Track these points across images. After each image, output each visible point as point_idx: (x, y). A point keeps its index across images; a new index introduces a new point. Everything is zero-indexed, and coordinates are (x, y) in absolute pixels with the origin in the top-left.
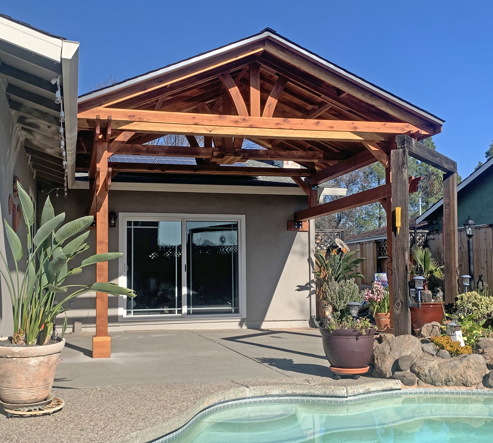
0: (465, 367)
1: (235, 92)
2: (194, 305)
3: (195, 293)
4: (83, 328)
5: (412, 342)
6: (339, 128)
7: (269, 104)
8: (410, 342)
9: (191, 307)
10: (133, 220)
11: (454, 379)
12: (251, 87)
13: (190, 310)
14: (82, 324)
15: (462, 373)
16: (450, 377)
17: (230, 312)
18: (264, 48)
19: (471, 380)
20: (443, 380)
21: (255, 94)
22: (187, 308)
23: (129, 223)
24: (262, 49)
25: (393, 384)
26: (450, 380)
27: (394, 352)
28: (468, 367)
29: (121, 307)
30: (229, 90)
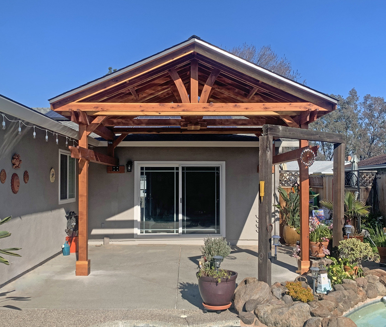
0: (290, 314)
1: (179, 83)
2: (188, 227)
3: (188, 218)
4: (110, 242)
5: (262, 288)
6: (252, 109)
7: (205, 91)
8: (261, 288)
9: (185, 229)
10: (145, 166)
11: (281, 323)
12: (191, 79)
13: (184, 231)
14: (109, 239)
15: (287, 319)
16: (277, 321)
17: (213, 233)
18: (194, 50)
19: (293, 325)
20: (273, 322)
21: (194, 83)
22: (182, 229)
23: (142, 168)
24: (192, 51)
25: (233, 323)
26: (278, 323)
27: (246, 296)
28: (292, 314)
29: (136, 227)
30: (175, 81)
